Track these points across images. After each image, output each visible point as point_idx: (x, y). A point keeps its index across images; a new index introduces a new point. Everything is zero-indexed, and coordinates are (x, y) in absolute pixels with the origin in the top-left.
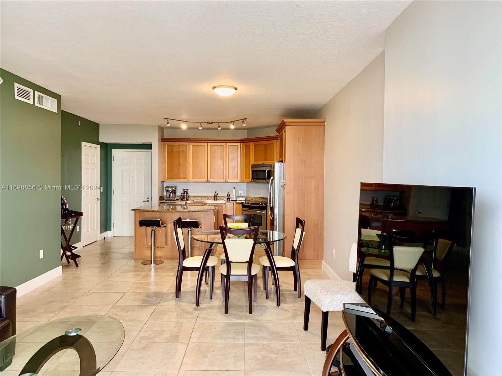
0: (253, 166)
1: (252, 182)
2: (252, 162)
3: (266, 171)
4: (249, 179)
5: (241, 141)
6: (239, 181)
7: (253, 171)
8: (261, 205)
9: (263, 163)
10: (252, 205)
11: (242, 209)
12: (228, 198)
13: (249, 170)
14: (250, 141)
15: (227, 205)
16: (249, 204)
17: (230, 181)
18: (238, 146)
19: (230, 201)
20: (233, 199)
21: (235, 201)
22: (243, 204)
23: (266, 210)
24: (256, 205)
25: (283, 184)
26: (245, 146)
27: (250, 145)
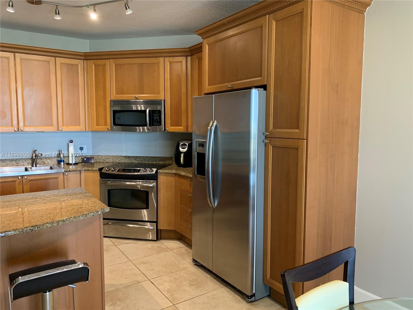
0: (114, 102)
1: (112, 130)
2: (112, 95)
3: (145, 111)
4: (106, 125)
5: (85, 56)
6: (84, 130)
7: (115, 112)
8: (145, 171)
9: (136, 98)
10: (124, 172)
11: (100, 180)
12: (59, 159)
13: (105, 110)
14: (106, 57)
15: (68, 175)
16: (115, 172)
17: (65, 129)
18: (78, 65)
19: (65, 165)
20: (70, 162)
21: (74, 164)
22: (103, 171)
23: (157, 180)
24: (132, 172)
25: (266, 137)
26: (93, 65)
27: (105, 65)
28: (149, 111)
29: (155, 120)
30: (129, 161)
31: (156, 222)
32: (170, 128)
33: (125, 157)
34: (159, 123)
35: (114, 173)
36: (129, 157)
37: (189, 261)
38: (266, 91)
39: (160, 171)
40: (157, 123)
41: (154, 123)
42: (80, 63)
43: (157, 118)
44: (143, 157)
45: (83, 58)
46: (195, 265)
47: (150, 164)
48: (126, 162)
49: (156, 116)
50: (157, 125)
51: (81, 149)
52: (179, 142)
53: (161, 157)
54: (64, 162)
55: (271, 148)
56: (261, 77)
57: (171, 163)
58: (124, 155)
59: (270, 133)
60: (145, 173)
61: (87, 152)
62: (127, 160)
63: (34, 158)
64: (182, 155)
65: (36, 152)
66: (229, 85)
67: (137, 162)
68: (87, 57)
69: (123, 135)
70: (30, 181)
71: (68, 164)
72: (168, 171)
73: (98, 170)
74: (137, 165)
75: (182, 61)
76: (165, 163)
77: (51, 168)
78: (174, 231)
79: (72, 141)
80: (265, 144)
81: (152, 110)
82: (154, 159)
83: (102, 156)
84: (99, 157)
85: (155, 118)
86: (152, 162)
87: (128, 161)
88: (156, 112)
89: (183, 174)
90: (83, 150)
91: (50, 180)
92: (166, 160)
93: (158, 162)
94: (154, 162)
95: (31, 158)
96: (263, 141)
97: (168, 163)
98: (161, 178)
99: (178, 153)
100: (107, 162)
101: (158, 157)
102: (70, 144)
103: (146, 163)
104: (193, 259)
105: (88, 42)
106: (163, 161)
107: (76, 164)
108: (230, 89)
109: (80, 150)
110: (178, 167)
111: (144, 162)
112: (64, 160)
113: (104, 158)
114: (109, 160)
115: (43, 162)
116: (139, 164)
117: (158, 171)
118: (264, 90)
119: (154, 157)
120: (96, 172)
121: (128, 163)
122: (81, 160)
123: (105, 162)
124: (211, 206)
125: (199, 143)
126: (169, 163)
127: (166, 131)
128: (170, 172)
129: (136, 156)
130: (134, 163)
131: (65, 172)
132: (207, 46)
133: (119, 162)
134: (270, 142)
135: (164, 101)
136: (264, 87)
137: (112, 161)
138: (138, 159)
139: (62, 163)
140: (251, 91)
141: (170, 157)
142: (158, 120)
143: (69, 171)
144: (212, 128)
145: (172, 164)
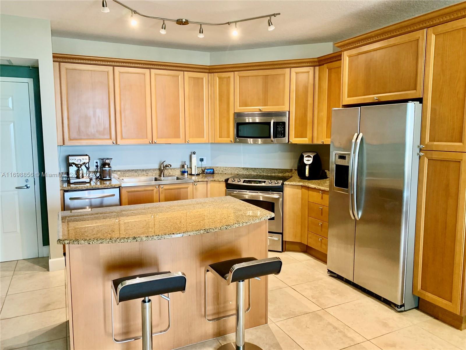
0: (238, 115)
1: (235, 142)
2: (236, 107)
3: (270, 123)
4: (229, 137)
5: (209, 69)
6: (207, 141)
7: (239, 124)
8: (270, 183)
9: (260, 110)
10: (250, 183)
11: (226, 191)
12: (183, 170)
13: (228, 122)
14: (230, 70)
15: (196, 185)
16: (241, 183)
17: (192, 140)
18: (203, 78)
19: (189, 175)
20: (193, 173)
21: (196, 175)
22: (229, 182)
23: (283, 192)
24: (258, 183)
25: (421, 150)
26: (218, 78)
27: (229, 77)
28: (274, 123)
29: (279, 132)
30: (248, 173)
31: (282, 234)
32: (294, 140)
33: (243, 168)
34: (283, 135)
35: (239, 183)
36: (247, 169)
37: (322, 272)
38: (422, 104)
39: (285, 183)
40: (280, 135)
41: (278, 135)
42: (205, 76)
43: (281, 130)
44: (262, 168)
45: (207, 71)
46: (330, 276)
47: (269, 176)
48: (244, 173)
49: (280, 128)
50: (281, 137)
51: (202, 160)
52: (303, 154)
53: (280, 169)
54: (187, 173)
55: (426, 160)
56: (415, 90)
57: (291, 175)
58: (242, 167)
59: (426, 145)
60: (270, 185)
61: (206, 164)
62: (246, 171)
63: (162, 168)
64: (307, 167)
65: (164, 163)
66: (374, 97)
67: (255, 174)
68: (211, 70)
69: (242, 147)
70: (165, 190)
71: (191, 175)
72: (295, 183)
73: (224, 181)
74: (255, 176)
75: (309, 71)
76: (285, 175)
77: (178, 179)
78: (300, 244)
79: (194, 153)
80: (420, 157)
81: (276, 122)
82: (273, 171)
83: (220, 167)
84: (218, 169)
85: (279, 129)
86: (271, 174)
87: (246, 173)
88: (280, 124)
89: (313, 186)
90: (203, 161)
91: (182, 189)
92: (286, 172)
93: (276, 174)
94: (273, 174)
95: (159, 169)
96: (418, 154)
97: (287, 175)
98: (287, 190)
99: (301, 166)
100: (225, 174)
101: (277, 169)
102: (193, 155)
103: (265, 174)
104: (328, 270)
105: (208, 54)
106: (282, 174)
107: (198, 175)
108: (377, 101)
109: (200, 161)
110: (302, 179)
111: (262, 174)
112: (187, 171)
113: (223, 170)
114: (227, 171)
115: (169, 173)
116: (258, 176)
117: (285, 182)
118: (420, 103)
119: (273, 169)
120: (222, 182)
121: (246, 175)
122: (202, 171)
123: (223, 173)
124: (353, 218)
125: (340, 155)
126: (289, 176)
127: (290, 143)
128: (297, 184)
129: (255, 168)
130: (252, 175)
131: (194, 182)
132: (347, 58)
133: (238, 173)
134: (426, 155)
135: (289, 112)
136: (420, 100)
137: (230, 172)
138: (256, 171)
139: (186, 174)
140: (407, 104)
141: (291, 169)
142: (283, 131)
143: (197, 181)
144: (357, 141)
145: (292, 177)
